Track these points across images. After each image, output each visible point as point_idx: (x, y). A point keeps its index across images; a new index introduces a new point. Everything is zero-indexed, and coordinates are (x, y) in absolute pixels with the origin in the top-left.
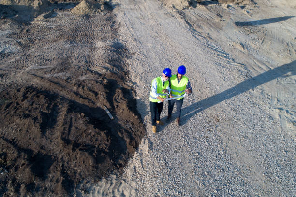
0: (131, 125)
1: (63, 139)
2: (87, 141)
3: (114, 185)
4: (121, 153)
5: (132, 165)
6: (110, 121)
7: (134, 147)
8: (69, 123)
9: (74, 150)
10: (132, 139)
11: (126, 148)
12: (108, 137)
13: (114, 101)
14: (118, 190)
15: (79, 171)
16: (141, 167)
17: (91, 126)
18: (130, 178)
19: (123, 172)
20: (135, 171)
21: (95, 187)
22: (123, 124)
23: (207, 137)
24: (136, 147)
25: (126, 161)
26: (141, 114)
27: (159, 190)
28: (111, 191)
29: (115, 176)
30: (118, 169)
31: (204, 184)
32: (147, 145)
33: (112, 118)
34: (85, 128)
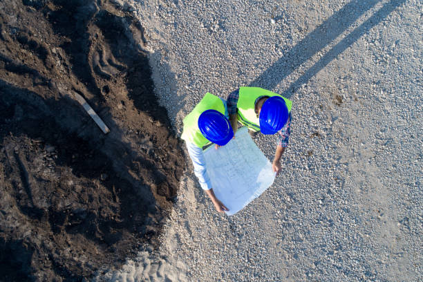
0: (150, 144)
2: (74, 205)
3: (149, 267)
4: (147, 214)
5: (172, 231)
6: (103, 140)
7: (168, 200)
9: (56, 230)
10: (160, 181)
11: (154, 200)
12: (111, 189)
13: (94, 74)
14: (159, 275)
16: (188, 236)
17: (68, 171)
18: (173, 254)
19: (159, 244)
20: (179, 241)
21: (119, 274)
22: (133, 144)
23: (310, 153)
24: (172, 197)
25: (160, 225)
27: (223, 275)
28: (147, 276)
29: (147, 252)
30: (149, 241)
31: (296, 256)
32: (193, 191)
33: (106, 129)
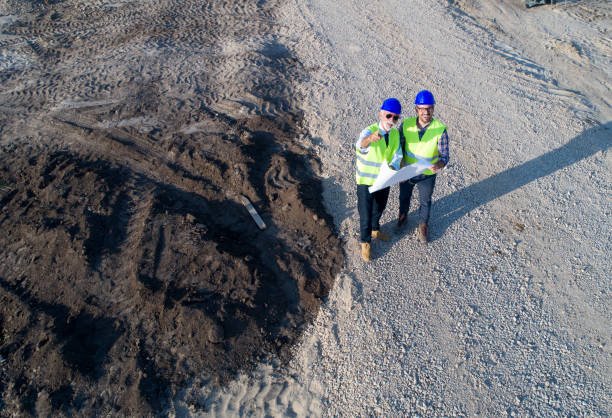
0: (309, 242)
1: (141, 278)
2: (202, 283)
3: (267, 389)
4: (285, 312)
5: (313, 340)
6: (257, 234)
7: (316, 297)
8: (156, 240)
9: (168, 305)
10: (311, 275)
11: (297, 298)
12: (252, 272)
13: (266, 184)
14: (279, 402)
15: (181, 356)
16: (334, 344)
17: (211, 246)
18: (307, 371)
19: (291, 357)
20: (320, 353)
21: (220, 394)
22: (289, 240)
23: (494, 269)
24: (322, 295)
25: (298, 331)
26: (334, 214)
27: (378, 399)
28: (261, 402)
29: (271, 367)
30: (278, 350)
31: (488, 383)
32: (349, 290)
33: (264, 225)
34: (195, 250)
